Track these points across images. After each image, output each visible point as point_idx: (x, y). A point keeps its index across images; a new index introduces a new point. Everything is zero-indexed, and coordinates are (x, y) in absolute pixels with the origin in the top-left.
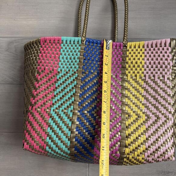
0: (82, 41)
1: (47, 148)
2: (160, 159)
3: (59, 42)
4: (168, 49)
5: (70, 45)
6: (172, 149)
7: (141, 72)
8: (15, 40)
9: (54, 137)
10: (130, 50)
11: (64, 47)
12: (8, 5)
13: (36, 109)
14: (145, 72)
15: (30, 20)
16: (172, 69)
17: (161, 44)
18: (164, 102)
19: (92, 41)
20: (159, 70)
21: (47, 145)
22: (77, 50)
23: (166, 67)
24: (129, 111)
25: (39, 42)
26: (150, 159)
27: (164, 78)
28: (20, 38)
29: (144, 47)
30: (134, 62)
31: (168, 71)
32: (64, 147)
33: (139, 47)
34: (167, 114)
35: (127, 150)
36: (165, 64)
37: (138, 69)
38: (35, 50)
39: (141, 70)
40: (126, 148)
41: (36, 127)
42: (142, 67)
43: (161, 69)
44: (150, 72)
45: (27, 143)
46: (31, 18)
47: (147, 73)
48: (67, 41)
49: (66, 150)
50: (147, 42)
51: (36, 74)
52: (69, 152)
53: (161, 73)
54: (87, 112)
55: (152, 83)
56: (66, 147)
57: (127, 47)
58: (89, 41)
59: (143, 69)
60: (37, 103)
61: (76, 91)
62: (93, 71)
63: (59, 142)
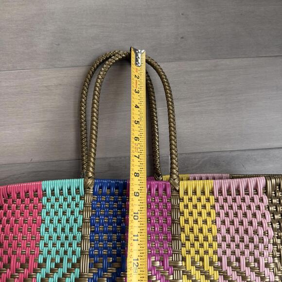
0: (86, 187)
3: (39, 192)
4: (261, 200)
5: (61, 198)
7: (211, 251)
10: (186, 198)
11: (48, 205)
14: (220, 251)
16: (273, 244)
17: (247, 189)
19: (108, 182)
20: (247, 247)
22: (77, 210)
23: (261, 240)
27: (259, 263)
29: (212, 193)
30: (196, 228)
31: (266, 247)
33: (203, 193)
36: (258, 235)
37: (206, 244)
39: (211, 246)
42: (213, 241)
43: (251, 246)
44: (229, 252)
47: (224, 253)
48: (54, 190)
53: (252, 254)
57: (178, 191)
58: (100, 185)
59: (215, 244)
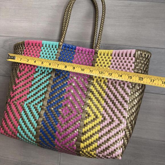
0: (59, 46)
1: (18, 134)
2: (109, 157)
3: (40, 45)
4: (132, 59)
5: (49, 49)
6: (120, 149)
8: (9, 39)
9: (24, 126)
10: (100, 57)
11: (43, 50)
12: (6, 8)
13: (13, 102)
15: (23, 23)
18: (120, 107)
19: (68, 46)
21: (18, 132)
22: (54, 54)
24: (90, 111)
25: (24, 44)
26: (101, 155)
27: (124, 85)
28: (14, 38)
29: (111, 55)
32: (31, 136)
33: (108, 55)
34: (121, 118)
35: (82, 145)
38: (20, 51)
40: (81, 143)
41: (11, 116)
45: (3, 129)
46: (24, 21)
47: (111, 79)
48: (46, 45)
49: (33, 138)
50: (115, 51)
51: (18, 72)
52: (35, 140)
53: (122, 81)
54: (53, 109)
55: (113, 89)
56: (33, 136)
57: (97, 54)
58: (65, 46)
60: (15, 97)
61: (47, 89)
62: (65, 73)
63: (27, 131)
